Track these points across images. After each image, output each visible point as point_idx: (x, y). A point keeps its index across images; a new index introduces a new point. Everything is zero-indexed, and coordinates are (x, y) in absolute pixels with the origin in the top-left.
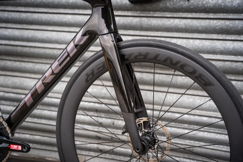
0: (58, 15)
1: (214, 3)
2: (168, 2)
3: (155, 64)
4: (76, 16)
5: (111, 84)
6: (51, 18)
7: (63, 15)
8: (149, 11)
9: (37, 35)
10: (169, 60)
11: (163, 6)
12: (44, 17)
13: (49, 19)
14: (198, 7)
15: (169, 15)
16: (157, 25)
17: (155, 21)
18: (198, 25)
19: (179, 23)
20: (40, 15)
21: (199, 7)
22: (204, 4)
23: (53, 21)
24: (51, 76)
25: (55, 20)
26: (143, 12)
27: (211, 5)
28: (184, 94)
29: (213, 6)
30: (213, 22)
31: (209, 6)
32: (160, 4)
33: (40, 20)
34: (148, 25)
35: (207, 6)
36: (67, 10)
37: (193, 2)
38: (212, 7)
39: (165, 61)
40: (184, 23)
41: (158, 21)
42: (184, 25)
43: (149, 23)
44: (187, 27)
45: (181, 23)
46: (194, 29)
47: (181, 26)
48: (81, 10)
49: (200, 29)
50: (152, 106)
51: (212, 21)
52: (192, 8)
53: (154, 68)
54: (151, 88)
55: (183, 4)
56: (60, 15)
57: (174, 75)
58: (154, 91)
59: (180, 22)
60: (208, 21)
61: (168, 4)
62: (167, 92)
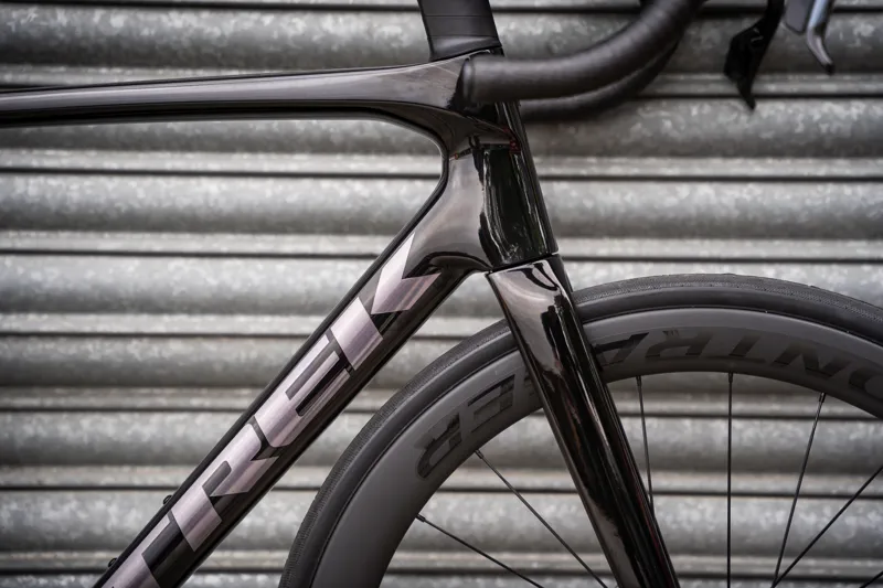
0: (149, 181)
1: (855, 118)
2: (667, 118)
3: (735, 375)
4: (241, 183)
5: (565, 479)
6: (114, 196)
7: (174, 182)
8: (583, 152)
9: (36, 276)
10: (801, 357)
11: (648, 133)
12: (76, 191)
13: (102, 200)
14: (791, 134)
15: (670, 166)
16: (622, 210)
17: (611, 192)
18: (796, 206)
19: (714, 200)
20: (54, 182)
21: (799, 134)
22: (817, 124)
23: (124, 209)
24: (256, 462)
25: (137, 206)
26: (553, 159)
27: (841, 125)
28: (858, 496)
29: (853, 131)
30: (854, 194)
31: (833, 129)
32: (634, 124)
33: (53, 206)
34: (583, 211)
35: (828, 129)
36: (190, 156)
37: (769, 117)
38: (848, 135)
39: (785, 359)
40: (737, 200)
41: (624, 195)
42: (737, 207)
43: (589, 204)
44: (750, 216)
45: (725, 200)
46: (780, 221)
47: (723, 213)
48: (261, 156)
49: (803, 219)
50: (725, 560)
51: (847, 189)
52: (768, 141)
53: (730, 393)
54: (718, 482)
55: (728, 124)
56: (161, 182)
57: (819, 418)
58: (729, 494)
59: (718, 194)
60: (831, 188)
61: (668, 124)
62: (797, 495)
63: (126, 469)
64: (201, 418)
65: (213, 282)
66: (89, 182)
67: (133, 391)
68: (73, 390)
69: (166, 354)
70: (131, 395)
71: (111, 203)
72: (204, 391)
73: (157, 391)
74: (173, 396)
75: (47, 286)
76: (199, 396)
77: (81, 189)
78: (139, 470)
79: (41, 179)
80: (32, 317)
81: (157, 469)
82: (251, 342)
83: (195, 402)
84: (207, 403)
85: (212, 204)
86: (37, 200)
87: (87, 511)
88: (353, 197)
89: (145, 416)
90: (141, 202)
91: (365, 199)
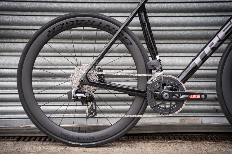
63: (178, 53)
64: (191, 45)
65: (195, 21)
66: (175, 4)
67: (180, 40)
68: (169, 40)
69: (187, 33)
70: (180, 41)
71: (178, 7)
72: (191, 40)
73: (184, 40)
74: (186, 41)
75: (168, 22)
76: (191, 41)
77: (173, 6)
78: (180, 54)
79: (167, 4)
80: (164, 27)
81: (183, 54)
82: (201, 31)
83: (190, 42)
84: (192, 42)
85: (195, 7)
86: (166, 8)
87: (172, 60)
88: (220, 5)
89: (182, 44)
90: (183, 7)
91: (222, 6)
